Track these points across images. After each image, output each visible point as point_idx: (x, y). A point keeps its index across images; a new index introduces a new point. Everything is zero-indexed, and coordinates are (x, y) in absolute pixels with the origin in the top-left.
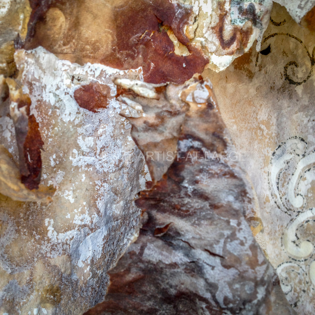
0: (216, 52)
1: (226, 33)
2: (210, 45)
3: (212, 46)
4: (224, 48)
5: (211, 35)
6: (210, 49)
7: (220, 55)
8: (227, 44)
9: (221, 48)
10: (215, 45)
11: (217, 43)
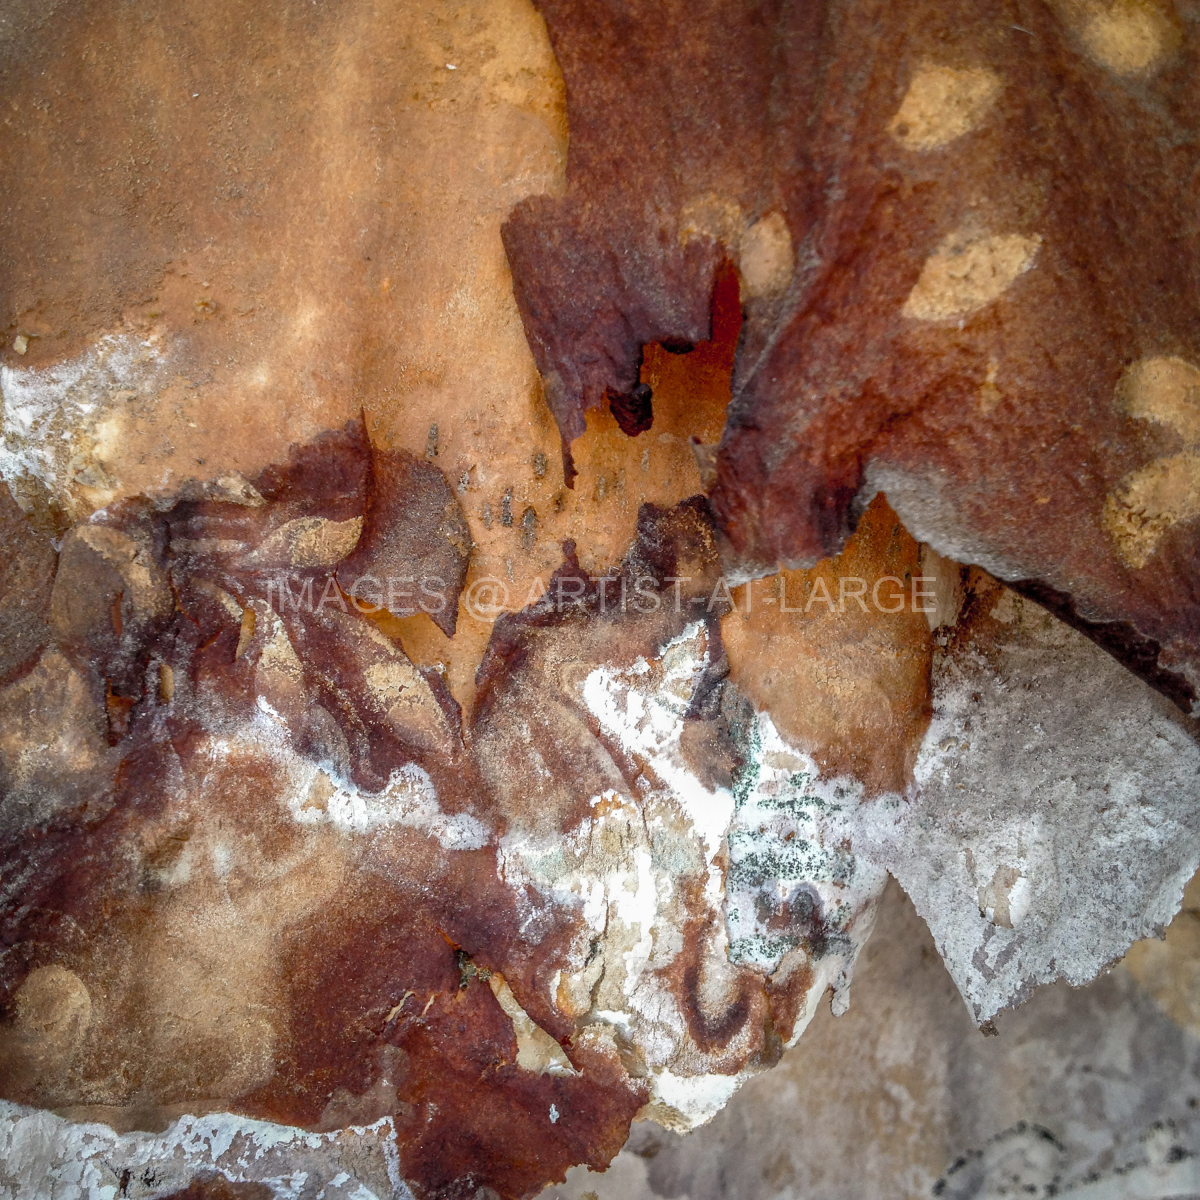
0: (675, 1062)
1: (710, 992)
2: (651, 1036)
3: (659, 1042)
4: (704, 1047)
5: (655, 999)
6: (652, 1053)
7: (688, 1073)
8: (716, 1032)
9: (692, 1045)
10: (670, 1034)
11: (679, 1027)
